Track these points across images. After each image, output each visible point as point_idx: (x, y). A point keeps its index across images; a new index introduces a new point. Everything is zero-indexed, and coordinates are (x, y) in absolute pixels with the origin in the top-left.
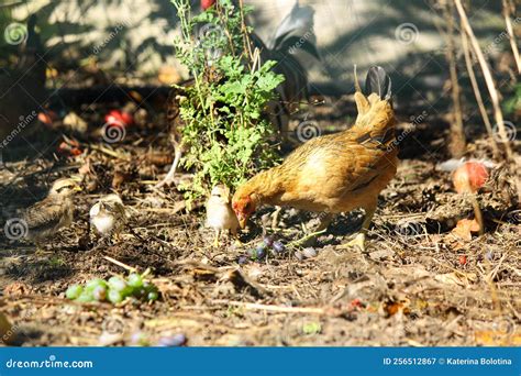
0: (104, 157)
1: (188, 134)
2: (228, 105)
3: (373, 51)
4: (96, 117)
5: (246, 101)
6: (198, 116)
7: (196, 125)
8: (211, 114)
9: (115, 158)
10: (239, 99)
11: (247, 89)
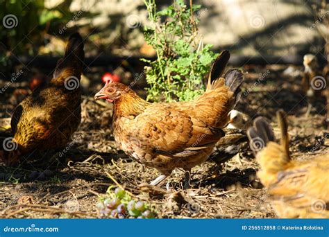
0: (97, 107)
1: (152, 93)
2: (179, 74)
3: (290, 35)
4: (96, 77)
5: (192, 72)
6: (159, 81)
7: (157, 87)
8: (168, 80)
9: (104, 107)
10: (188, 70)
11: (193, 63)
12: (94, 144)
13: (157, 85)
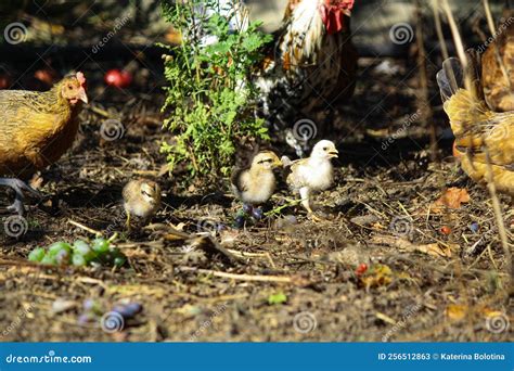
1: (173, 95)
4: (98, 75)
6: (184, 76)
7: (181, 86)
8: (197, 75)
9: (106, 118)
10: (225, 59)
11: (232, 49)
12: (88, 171)
13: (181, 83)
